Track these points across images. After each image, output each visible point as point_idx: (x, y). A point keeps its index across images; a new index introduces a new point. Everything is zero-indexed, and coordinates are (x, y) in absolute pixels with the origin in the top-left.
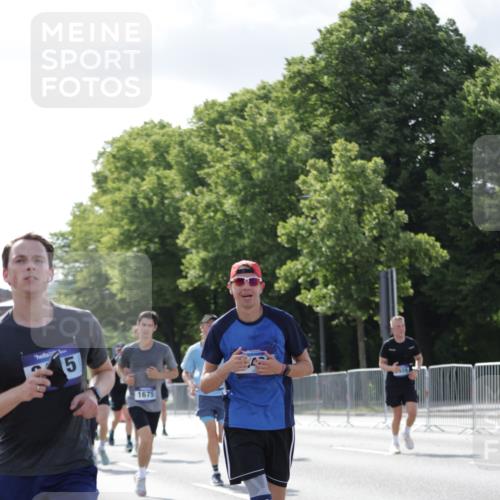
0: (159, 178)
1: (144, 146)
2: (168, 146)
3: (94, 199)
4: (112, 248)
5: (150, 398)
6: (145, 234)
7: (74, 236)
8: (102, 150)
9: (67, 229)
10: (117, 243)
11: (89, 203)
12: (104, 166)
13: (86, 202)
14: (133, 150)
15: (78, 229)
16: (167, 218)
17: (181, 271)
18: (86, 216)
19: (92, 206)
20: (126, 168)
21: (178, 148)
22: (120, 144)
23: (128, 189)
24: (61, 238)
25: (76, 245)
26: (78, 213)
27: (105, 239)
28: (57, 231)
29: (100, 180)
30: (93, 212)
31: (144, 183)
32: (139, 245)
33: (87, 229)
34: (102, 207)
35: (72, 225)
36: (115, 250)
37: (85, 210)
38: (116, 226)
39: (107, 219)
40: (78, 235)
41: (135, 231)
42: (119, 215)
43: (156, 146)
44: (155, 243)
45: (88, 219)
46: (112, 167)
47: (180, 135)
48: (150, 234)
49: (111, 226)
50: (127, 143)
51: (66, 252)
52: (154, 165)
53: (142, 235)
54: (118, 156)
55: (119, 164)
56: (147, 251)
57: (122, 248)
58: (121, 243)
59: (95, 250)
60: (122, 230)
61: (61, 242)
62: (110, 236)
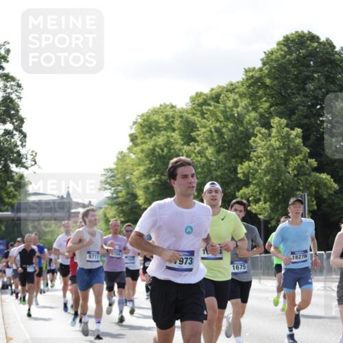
0: (168, 137)
1: (159, 118)
2: (174, 119)
3: (130, 149)
4: (140, 178)
6: (159, 170)
7: (118, 171)
9: (113, 166)
10: (142, 175)
12: (136, 130)
13: (125, 151)
14: (152, 121)
15: (120, 166)
18: (125, 159)
19: (128, 153)
20: (148, 132)
21: (180, 119)
22: (145, 117)
23: (148, 146)
24: (110, 172)
25: (119, 176)
26: (120, 157)
27: (135, 173)
28: (108, 168)
29: (133, 138)
30: (129, 156)
31: (160, 140)
32: (155, 177)
33: (126, 167)
34: (134, 154)
35: (117, 164)
36: (141, 179)
37: (124, 156)
38: (142, 165)
39: (137, 161)
40: (120, 170)
41: (154, 167)
42: (144, 158)
43: (167, 118)
44: (165, 176)
45: (126, 161)
46: (140, 131)
47: (180, 112)
48: (162, 170)
49: (139, 165)
50: (149, 117)
51: (113, 180)
52: (165, 130)
53: (157, 171)
55: (144, 130)
56: (160, 180)
57: (146, 178)
58: (145, 175)
59: (130, 179)
60: (145, 167)
61: (110, 174)
62: (138, 171)
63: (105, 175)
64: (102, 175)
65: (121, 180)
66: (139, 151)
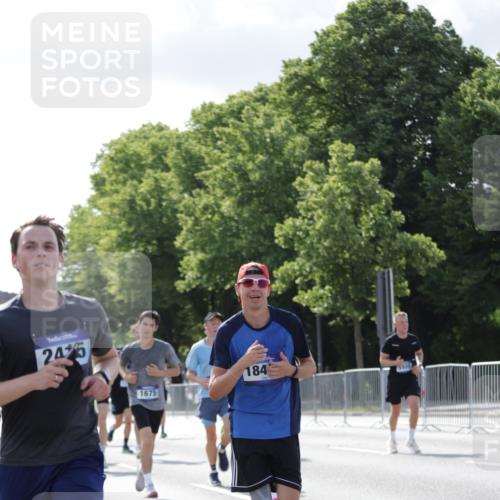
0: (156, 180)
1: (142, 148)
2: (167, 148)
3: (92, 201)
4: (110, 250)
5: (152, 397)
6: (143, 236)
7: (72, 239)
8: (100, 153)
10: (115, 245)
11: (87, 206)
12: (102, 169)
13: (85, 204)
14: (131, 152)
15: (76, 231)
16: (164, 220)
17: (179, 273)
18: (84, 218)
19: (90, 209)
20: (123, 171)
21: (175, 151)
22: (118, 147)
23: (126, 191)
25: (74, 247)
26: (76, 215)
27: (102, 242)
29: (98, 182)
30: (91, 214)
31: (142, 185)
32: (136, 247)
33: (84, 231)
34: (100, 209)
35: (70, 227)
37: (83, 213)
38: (114, 228)
39: (105, 221)
40: (76, 237)
41: (133, 233)
42: (118, 217)
43: (154, 148)
44: (153, 245)
45: (85, 221)
46: (110, 169)
47: (178, 137)
48: (148, 235)
49: (108, 228)
50: (125, 146)
52: (152, 167)
53: (140, 237)
54: (115, 159)
55: (116, 167)
56: (145, 252)
57: (120, 250)
58: (119, 245)
62: (108, 238)
66: (107, 204)
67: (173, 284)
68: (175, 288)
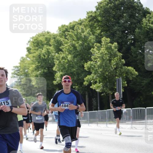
0: (47, 49)
1: (43, 39)
2: (50, 39)
3: (27, 56)
4: (33, 71)
5: (41, 119)
6: (43, 67)
7: (21, 67)
9: (18, 65)
10: (34, 69)
11: (25, 57)
12: (30, 45)
13: (25, 56)
14: (39, 40)
15: (22, 65)
16: (50, 61)
17: (54, 78)
18: (24, 61)
19: (26, 58)
20: (37, 46)
21: (53, 40)
22: (35, 38)
23: (37, 53)
24: (17, 68)
25: (21, 70)
26: (22, 60)
27: (30, 68)
28: (15, 66)
29: (29, 50)
30: (27, 60)
31: (43, 50)
32: (41, 70)
33: (25, 65)
34: (29, 58)
35: (20, 64)
36: (34, 72)
37: (24, 59)
39: (31, 62)
41: (40, 66)
42: (35, 61)
43: (46, 39)
44: (46, 69)
45: (25, 62)
46: (33, 45)
47: (54, 36)
48: (45, 67)
49: (32, 64)
50: (37, 38)
51: (18, 72)
52: (46, 44)
53: (42, 67)
54: (34, 42)
55: (35, 45)
56: (44, 72)
57: (36, 71)
58: (36, 69)
59: (27, 72)
60: (36, 65)
61: (16, 69)
62: (32, 67)
63: (14, 69)
64: (12, 70)
65: (23, 72)
66: (32, 56)
67: (52, 82)
68: (53, 83)
